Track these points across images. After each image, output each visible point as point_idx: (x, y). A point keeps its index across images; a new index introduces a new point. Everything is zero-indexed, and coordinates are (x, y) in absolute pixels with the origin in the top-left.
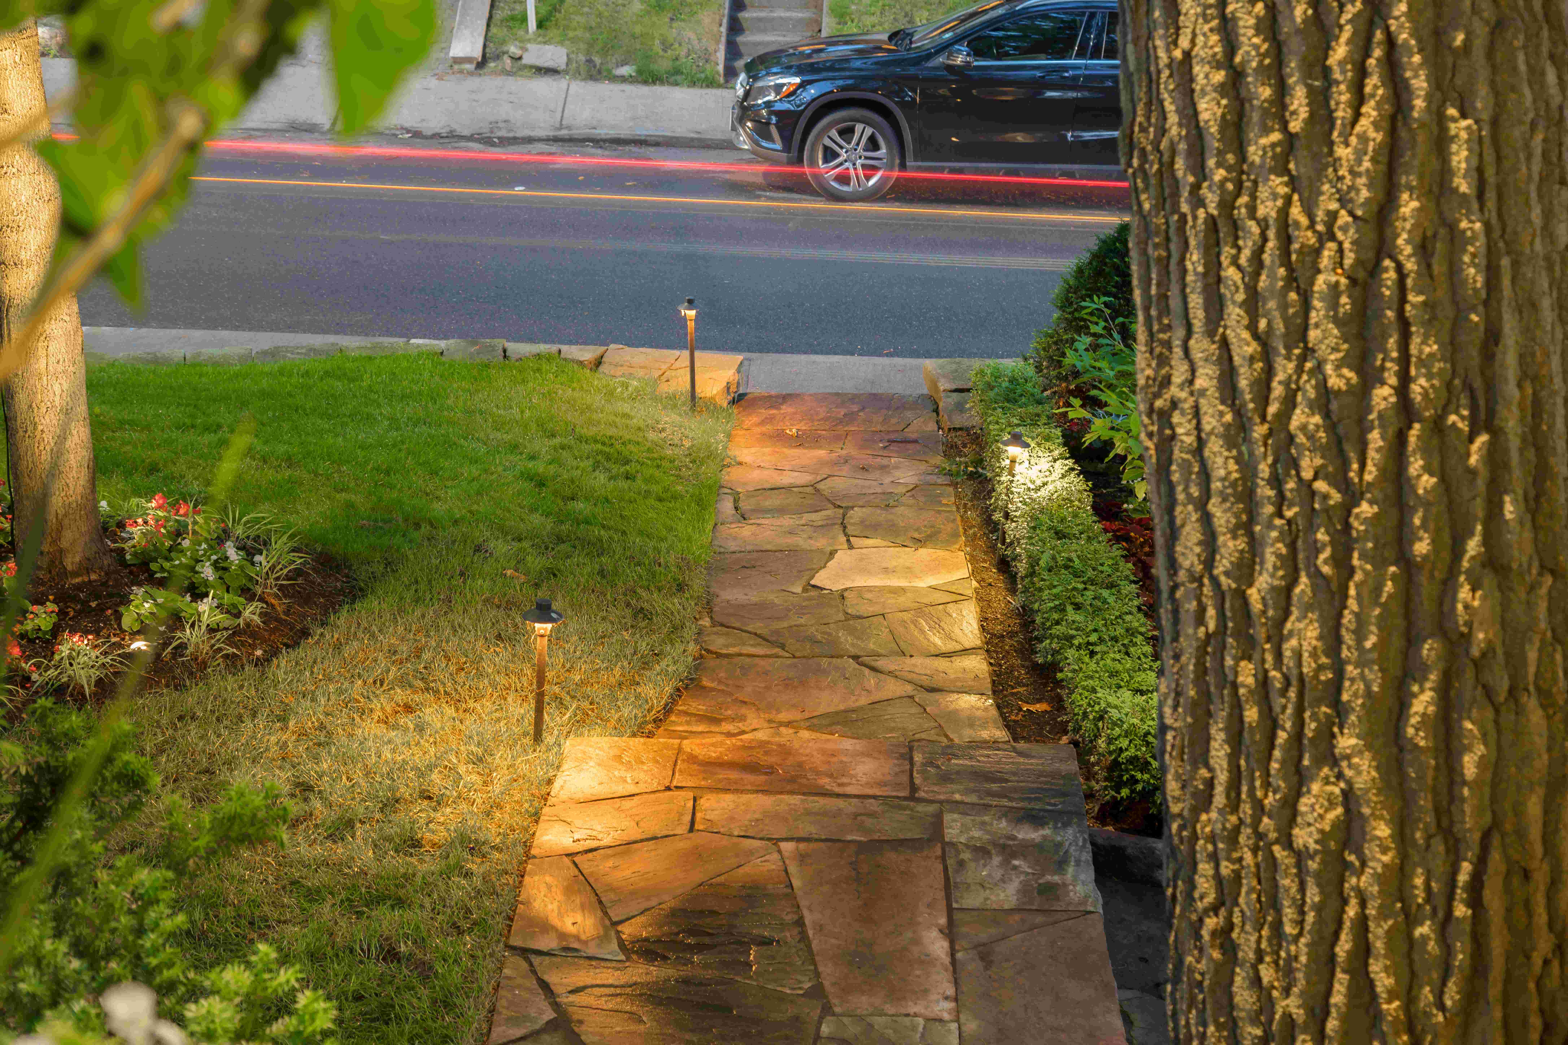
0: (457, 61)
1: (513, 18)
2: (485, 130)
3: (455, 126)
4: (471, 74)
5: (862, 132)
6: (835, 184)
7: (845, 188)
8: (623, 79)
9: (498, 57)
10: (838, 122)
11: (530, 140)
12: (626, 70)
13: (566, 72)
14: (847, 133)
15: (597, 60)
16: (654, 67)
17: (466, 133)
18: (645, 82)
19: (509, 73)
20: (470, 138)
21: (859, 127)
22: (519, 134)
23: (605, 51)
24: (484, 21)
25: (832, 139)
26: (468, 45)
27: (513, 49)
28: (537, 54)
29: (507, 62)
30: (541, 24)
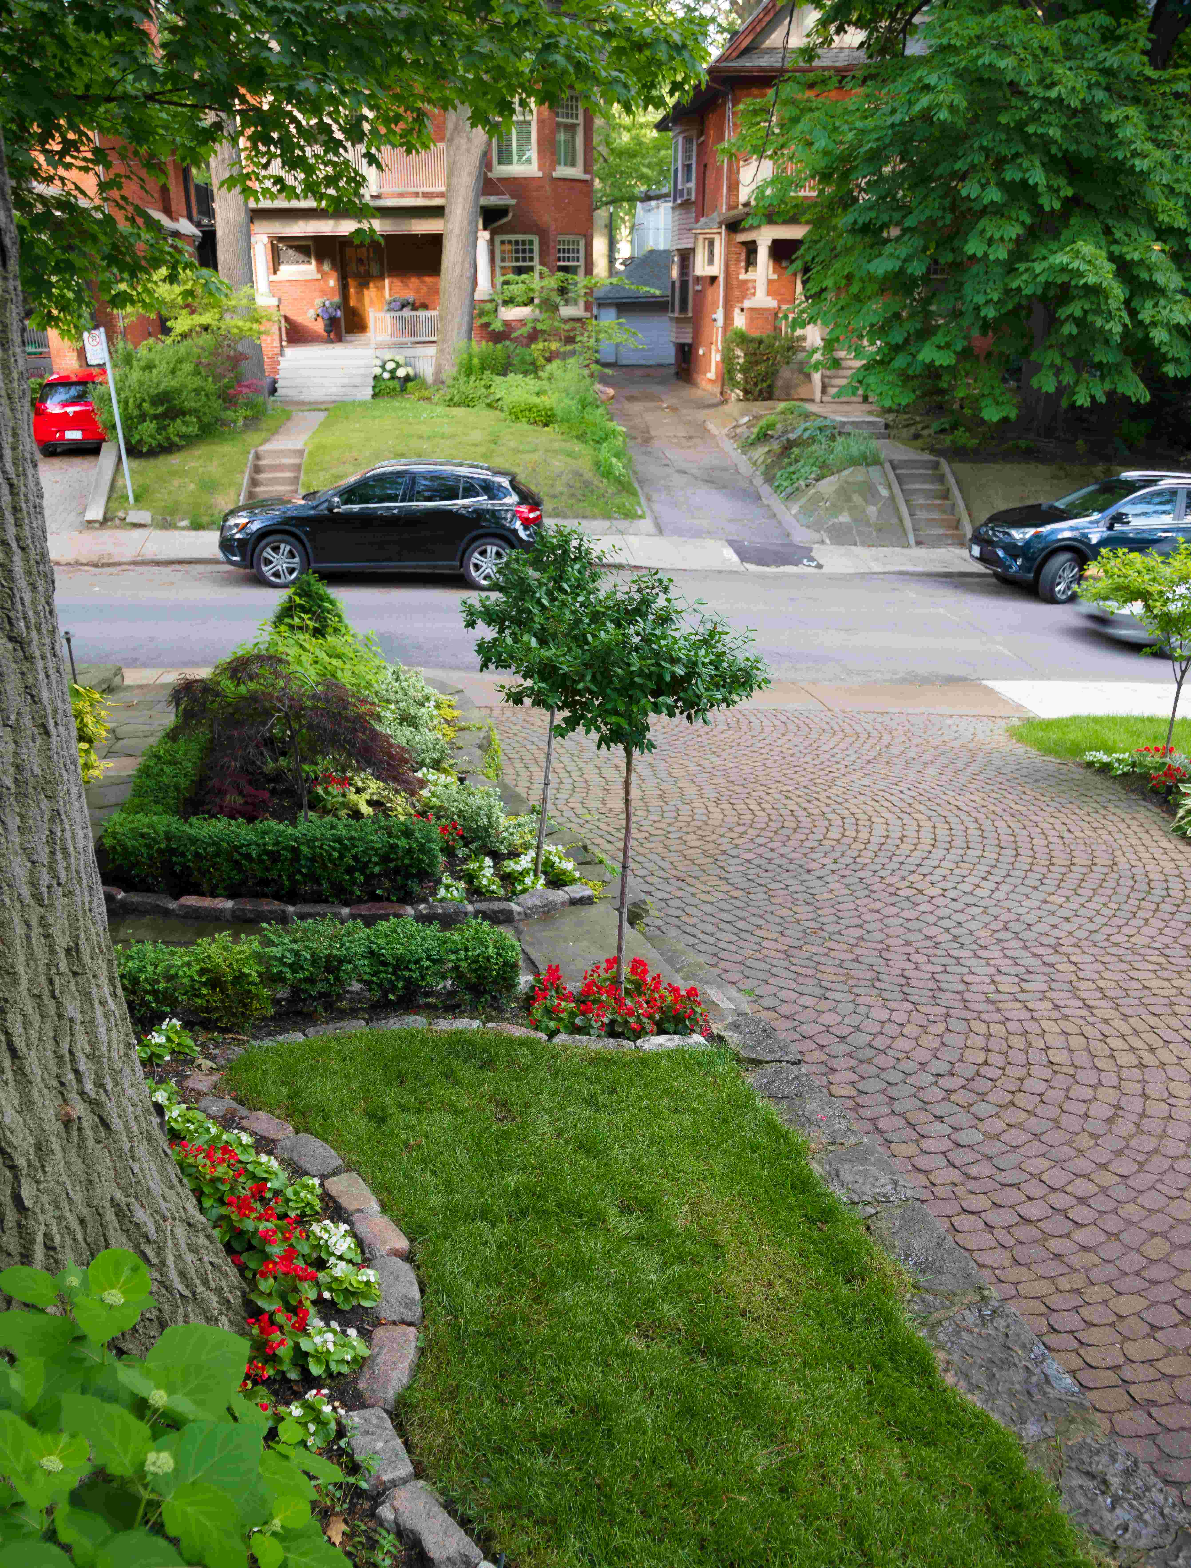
0: (89, 522)
1: (121, 498)
2: (96, 560)
4: (96, 529)
6: (272, 579)
7: (278, 581)
8: (183, 528)
9: (112, 519)
10: (270, 543)
11: (120, 564)
12: (185, 523)
13: (150, 525)
14: (276, 549)
15: (169, 518)
16: (199, 520)
17: (84, 561)
18: (195, 529)
19: (117, 527)
20: (86, 564)
21: (282, 546)
22: (114, 561)
23: (173, 512)
24: (105, 498)
25: (268, 553)
26: (96, 513)
27: (121, 514)
28: (134, 516)
29: (117, 522)
30: (137, 499)
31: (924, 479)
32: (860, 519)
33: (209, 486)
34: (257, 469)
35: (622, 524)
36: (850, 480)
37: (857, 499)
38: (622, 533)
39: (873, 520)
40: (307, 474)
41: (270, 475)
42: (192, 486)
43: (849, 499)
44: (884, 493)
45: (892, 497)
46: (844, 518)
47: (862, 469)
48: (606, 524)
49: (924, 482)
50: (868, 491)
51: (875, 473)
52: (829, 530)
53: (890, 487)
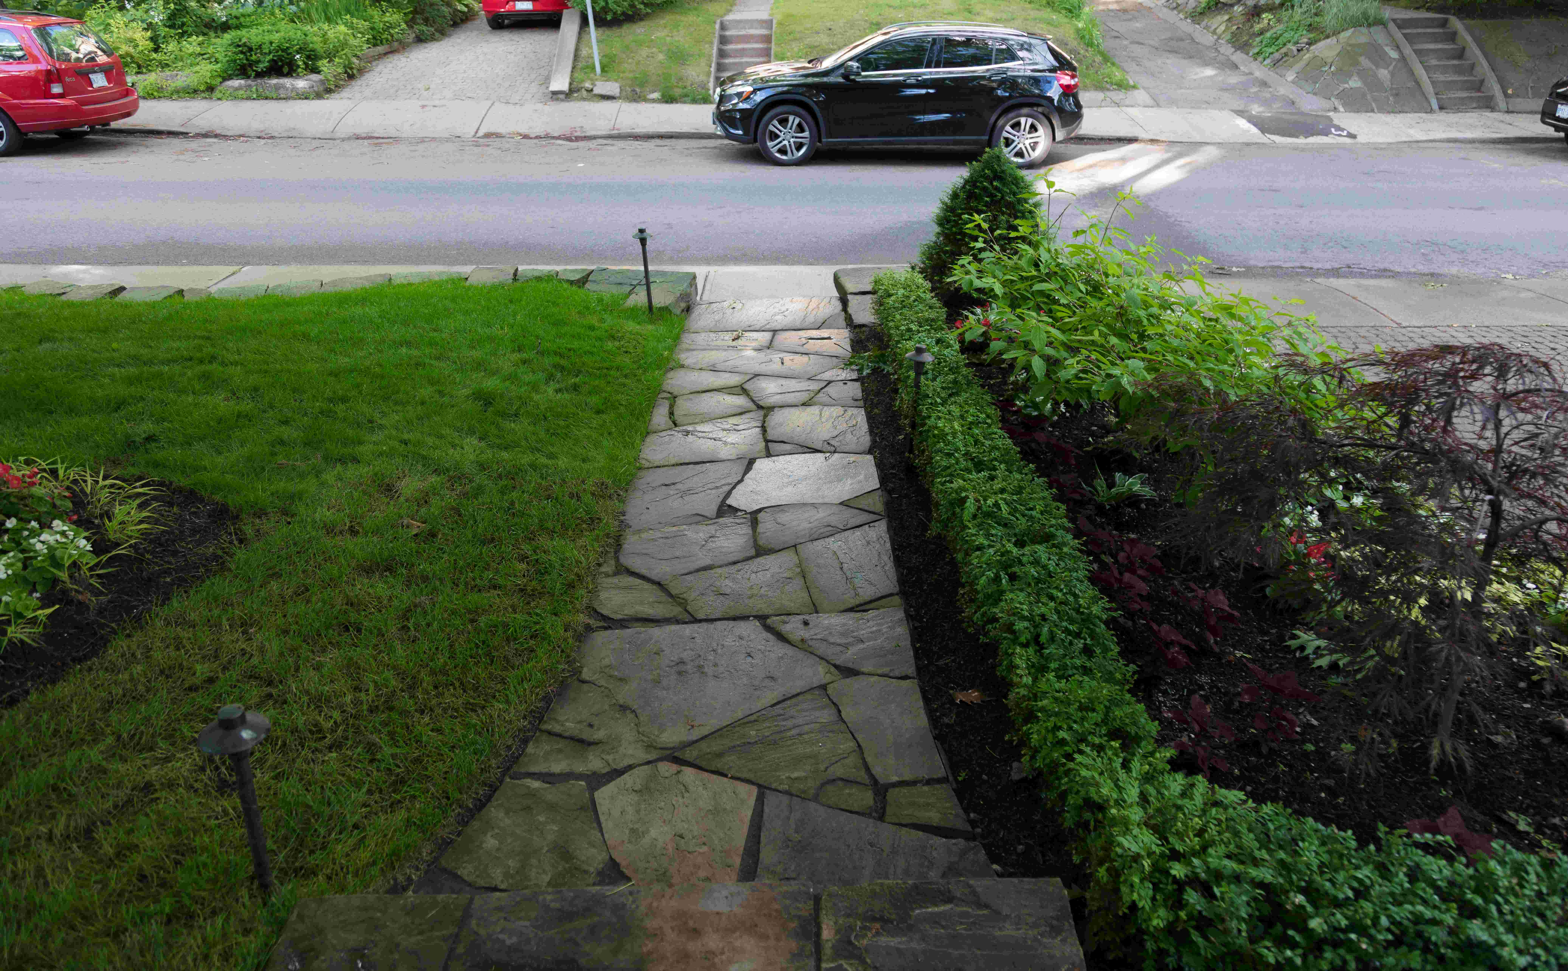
0: (554, 93)
1: (587, 67)
2: (568, 134)
3: (549, 131)
4: (562, 100)
5: (792, 119)
6: (778, 155)
7: (784, 157)
8: (654, 101)
9: (578, 90)
10: (778, 115)
11: (594, 138)
12: (656, 95)
13: (620, 98)
14: (784, 122)
15: (638, 90)
16: (671, 93)
17: (556, 135)
18: (667, 102)
19: (584, 99)
20: (559, 138)
22: (588, 134)
23: (642, 84)
24: (569, 69)
25: (775, 126)
26: (560, 83)
27: (588, 85)
28: (601, 88)
29: (584, 93)
30: (603, 69)
31: (1435, 38)
32: (1373, 84)
33: (679, 57)
34: (723, 40)
35: (1117, 96)
36: (1353, 41)
37: (1365, 62)
38: (1118, 105)
39: (1387, 84)
40: (778, 45)
41: (740, 46)
42: (661, 57)
43: (1356, 63)
44: (1394, 55)
45: (1403, 59)
46: (1355, 83)
47: (1364, 30)
48: (1100, 95)
49: (1436, 41)
50: (1376, 53)
51: (1379, 35)
52: (1338, 97)
53: (1398, 47)
